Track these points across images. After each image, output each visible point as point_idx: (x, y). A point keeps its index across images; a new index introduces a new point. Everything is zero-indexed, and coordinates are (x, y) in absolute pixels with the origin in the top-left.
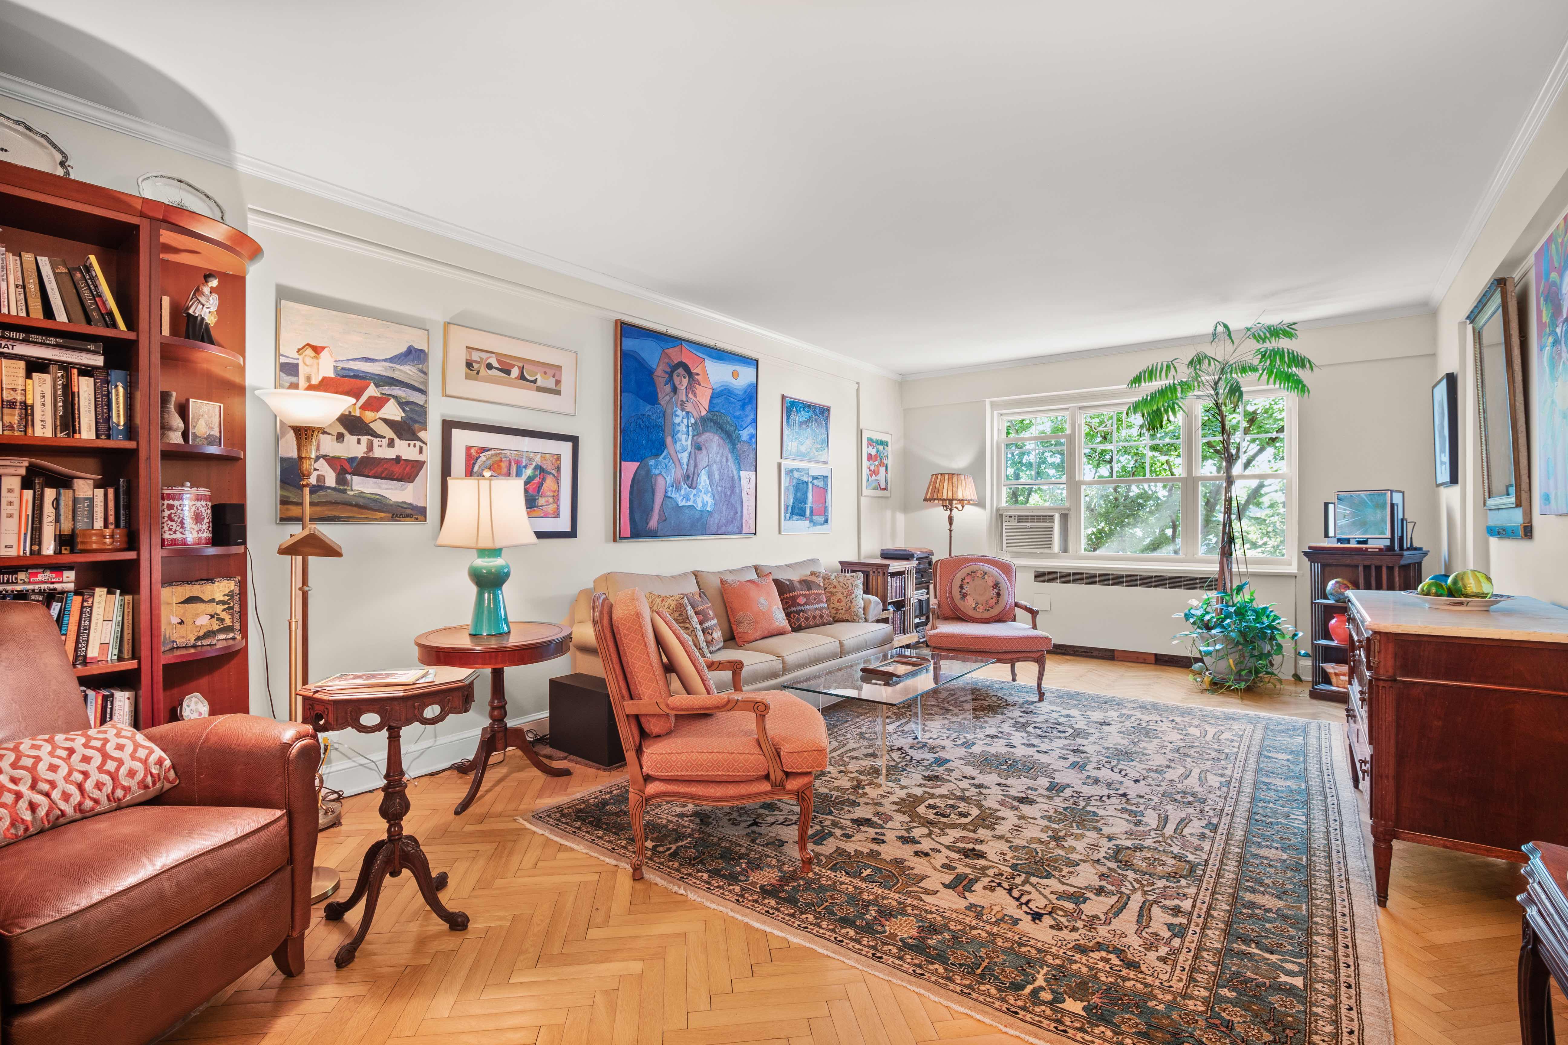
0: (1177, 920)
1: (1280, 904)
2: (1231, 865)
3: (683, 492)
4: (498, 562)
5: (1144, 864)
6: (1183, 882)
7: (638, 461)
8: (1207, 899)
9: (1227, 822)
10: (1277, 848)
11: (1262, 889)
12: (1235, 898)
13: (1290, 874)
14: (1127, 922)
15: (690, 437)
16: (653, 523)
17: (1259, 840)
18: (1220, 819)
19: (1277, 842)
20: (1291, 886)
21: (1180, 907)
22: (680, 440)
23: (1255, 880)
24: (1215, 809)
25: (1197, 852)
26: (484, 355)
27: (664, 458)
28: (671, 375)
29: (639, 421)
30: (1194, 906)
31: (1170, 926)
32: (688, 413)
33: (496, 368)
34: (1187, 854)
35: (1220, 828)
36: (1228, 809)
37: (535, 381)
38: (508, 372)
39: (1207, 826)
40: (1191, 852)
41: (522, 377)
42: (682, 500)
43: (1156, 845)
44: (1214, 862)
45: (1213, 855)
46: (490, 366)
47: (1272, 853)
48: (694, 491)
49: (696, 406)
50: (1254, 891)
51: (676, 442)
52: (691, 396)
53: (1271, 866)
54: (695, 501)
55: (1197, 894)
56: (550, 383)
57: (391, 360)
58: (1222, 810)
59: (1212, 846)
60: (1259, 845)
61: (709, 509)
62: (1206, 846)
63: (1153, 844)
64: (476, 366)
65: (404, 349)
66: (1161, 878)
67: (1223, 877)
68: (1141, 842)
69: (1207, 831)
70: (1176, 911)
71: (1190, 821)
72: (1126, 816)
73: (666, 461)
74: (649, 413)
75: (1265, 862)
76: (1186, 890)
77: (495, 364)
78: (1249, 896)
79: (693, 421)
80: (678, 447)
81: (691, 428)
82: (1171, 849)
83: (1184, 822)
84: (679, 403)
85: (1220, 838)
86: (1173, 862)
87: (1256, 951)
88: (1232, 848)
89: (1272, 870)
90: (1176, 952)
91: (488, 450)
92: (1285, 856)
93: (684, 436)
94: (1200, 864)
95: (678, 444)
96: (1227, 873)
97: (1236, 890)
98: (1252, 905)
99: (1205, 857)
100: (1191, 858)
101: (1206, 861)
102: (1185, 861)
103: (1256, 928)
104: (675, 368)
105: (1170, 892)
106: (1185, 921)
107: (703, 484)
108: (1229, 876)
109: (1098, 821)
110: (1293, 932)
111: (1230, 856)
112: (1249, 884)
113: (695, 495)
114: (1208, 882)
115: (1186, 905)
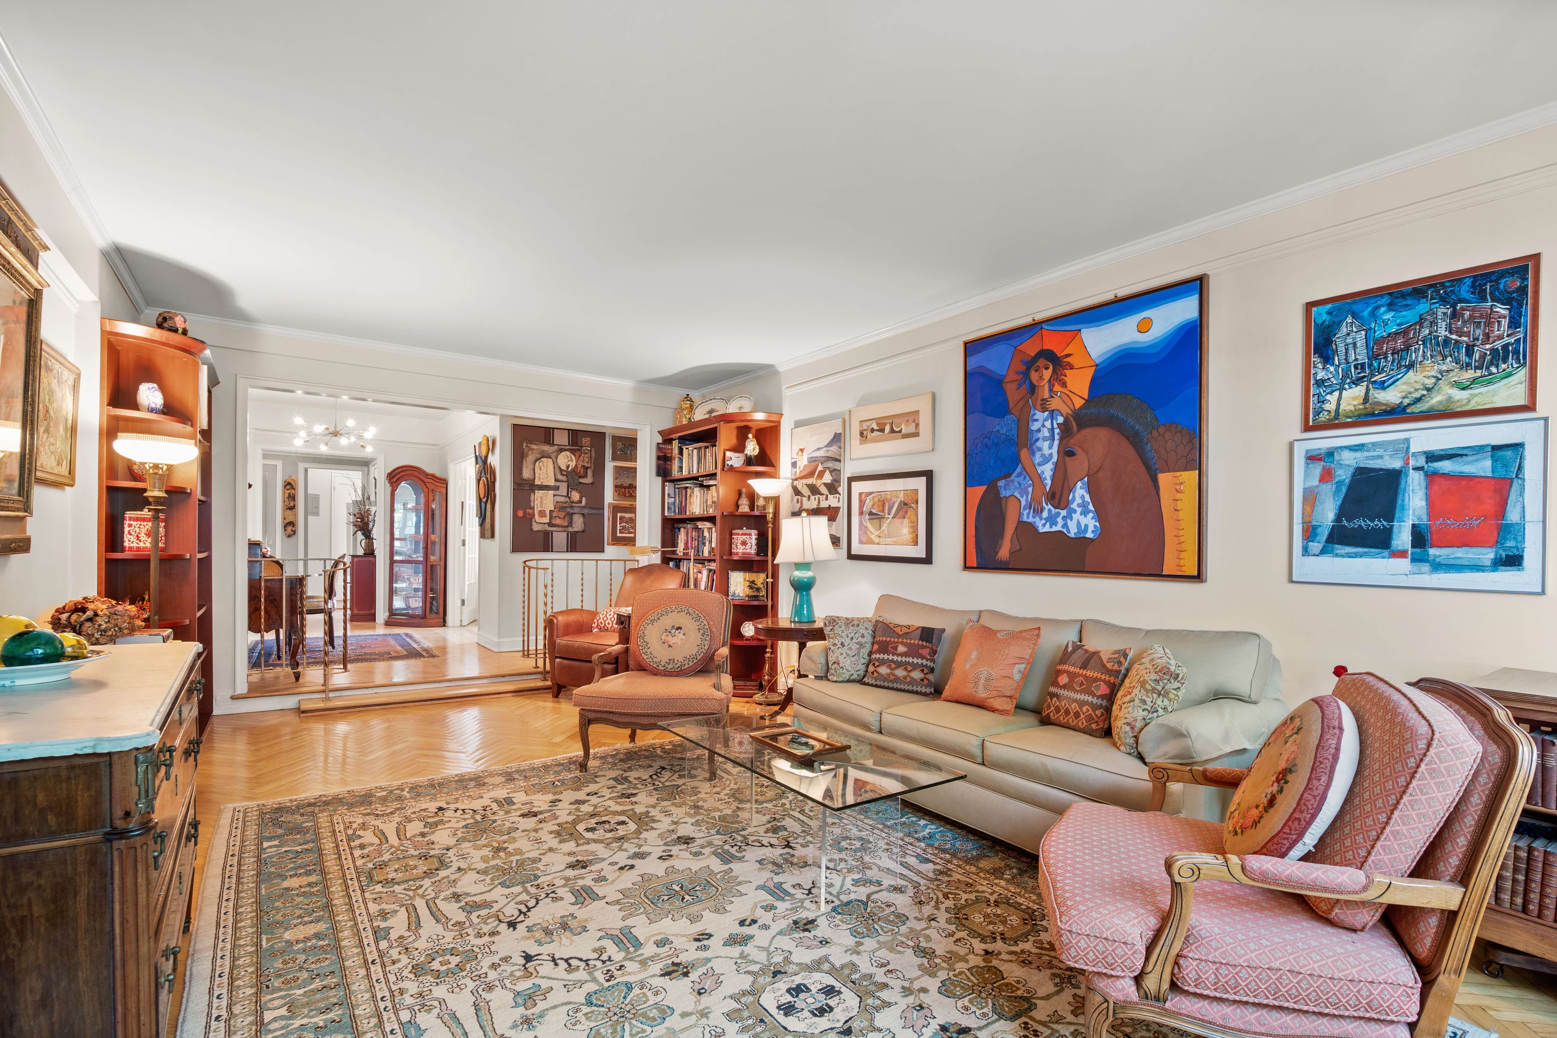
0: (357, 842)
1: (285, 884)
2: (339, 901)
3: (1045, 514)
4: (809, 574)
5: (411, 863)
6: (370, 865)
7: (984, 484)
8: (345, 862)
9: (368, 950)
10: (297, 942)
11: (303, 890)
12: (323, 872)
13: (279, 917)
14: (389, 828)
15: (1056, 443)
16: (1004, 553)
17: (321, 943)
18: (378, 950)
19: (298, 952)
20: (276, 904)
21: (361, 849)
22: (1040, 449)
23: (312, 894)
24: (394, 963)
25: (376, 896)
26: (869, 423)
27: (1019, 475)
28: (1026, 374)
29: (987, 440)
30: (352, 854)
31: (360, 837)
32: (1052, 412)
33: (877, 430)
34: (385, 890)
35: (371, 937)
36: (376, 971)
37: (900, 431)
38: (882, 430)
39: (388, 930)
40: (382, 892)
41: (892, 431)
42: (1044, 525)
43: (418, 883)
44: (356, 896)
45: (361, 900)
46: (873, 430)
47: (300, 932)
48: (1064, 513)
49: (1067, 398)
50: (309, 885)
51: (1033, 454)
52: (1057, 388)
53: (300, 917)
54: (1065, 525)
55: (354, 862)
56: (911, 429)
57: (827, 446)
58: (383, 965)
59: (367, 909)
60: (318, 936)
61: (1090, 535)
62: (373, 908)
63: (421, 883)
64: (865, 433)
65: (832, 436)
66: (390, 860)
67: (341, 884)
68: (433, 880)
69: (383, 925)
70: (362, 847)
71: (409, 929)
72: (477, 899)
73: (1021, 479)
74: (997, 428)
75: (306, 919)
76: (364, 860)
77: (876, 428)
78: (313, 878)
79: (1061, 420)
80: (1037, 459)
81: (1057, 431)
82: (403, 887)
83: (415, 924)
84: (1039, 402)
85: (363, 921)
86: (390, 876)
87: (296, 848)
88: (346, 918)
89: (298, 912)
90: (346, 828)
91: (870, 493)
92: (287, 936)
93: (1046, 444)
94: (366, 885)
95: (1038, 455)
96: (339, 889)
97: (325, 879)
98: (308, 873)
99: (367, 895)
100: (379, 888)
101: (363, 891)
102: (381, 882)
103: (300, 861)
104: (1031, 364)
105: (376, 854)
106: (352, 844)
107: (1078, 500)
108: (336, 888)
109: (492, 880)
110: (273, 869)
111: (344, 908)
112: (316, 889)
113: (1064, 518)
114: (351, 874)
115: (357, 853)
